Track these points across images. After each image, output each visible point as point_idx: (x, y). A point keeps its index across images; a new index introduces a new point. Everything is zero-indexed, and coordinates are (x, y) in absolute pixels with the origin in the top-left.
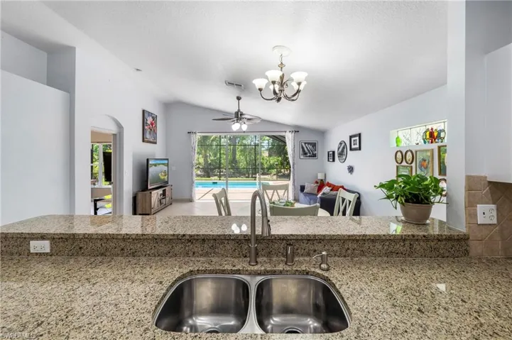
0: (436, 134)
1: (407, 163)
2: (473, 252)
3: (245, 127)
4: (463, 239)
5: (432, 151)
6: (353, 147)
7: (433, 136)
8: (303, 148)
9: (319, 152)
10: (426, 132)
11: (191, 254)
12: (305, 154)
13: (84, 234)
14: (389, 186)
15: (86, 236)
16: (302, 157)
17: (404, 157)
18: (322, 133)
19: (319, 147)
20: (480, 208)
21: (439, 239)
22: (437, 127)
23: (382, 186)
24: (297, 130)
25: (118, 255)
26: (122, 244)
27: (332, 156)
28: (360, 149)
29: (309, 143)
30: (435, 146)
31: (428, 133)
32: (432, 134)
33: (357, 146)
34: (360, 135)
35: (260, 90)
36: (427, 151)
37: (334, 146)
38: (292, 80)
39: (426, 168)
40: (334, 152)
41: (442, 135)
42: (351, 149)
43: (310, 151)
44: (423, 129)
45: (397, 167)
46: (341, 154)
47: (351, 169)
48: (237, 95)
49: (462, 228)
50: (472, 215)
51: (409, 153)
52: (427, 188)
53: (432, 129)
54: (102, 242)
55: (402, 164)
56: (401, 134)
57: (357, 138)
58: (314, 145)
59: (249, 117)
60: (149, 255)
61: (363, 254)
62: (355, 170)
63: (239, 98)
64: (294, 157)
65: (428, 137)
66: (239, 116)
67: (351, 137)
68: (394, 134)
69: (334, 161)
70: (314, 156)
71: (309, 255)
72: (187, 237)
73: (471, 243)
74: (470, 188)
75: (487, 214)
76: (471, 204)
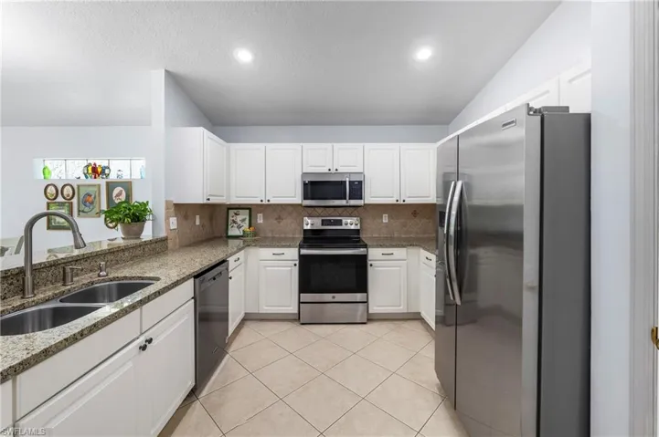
0: (99, 170)
1: (64, 198)
2: (170, 247)
4: (165, 240)
5: (99, 186)
7: (96, 171)
10: (87, 166)
17: (59, 192)
20: (171, 220)
22: (100, 163)
30: (101, 181)
31: (90, 168)
32: (94, 170)
36: (94, 186)
39: (92, 203)
41: (107, 171)
44: (83, 163)
45: (48, 204)
49: (163, 234)
50: (168, 224)
51: (68, 188)
53: (95, 164)
55: (57, 200)
56: (48, 163)
65: (90, 171)
68: (38, 164)
73: (170, 242)
74: (167, 208)
75: (173, 222)
76: (167, 218)
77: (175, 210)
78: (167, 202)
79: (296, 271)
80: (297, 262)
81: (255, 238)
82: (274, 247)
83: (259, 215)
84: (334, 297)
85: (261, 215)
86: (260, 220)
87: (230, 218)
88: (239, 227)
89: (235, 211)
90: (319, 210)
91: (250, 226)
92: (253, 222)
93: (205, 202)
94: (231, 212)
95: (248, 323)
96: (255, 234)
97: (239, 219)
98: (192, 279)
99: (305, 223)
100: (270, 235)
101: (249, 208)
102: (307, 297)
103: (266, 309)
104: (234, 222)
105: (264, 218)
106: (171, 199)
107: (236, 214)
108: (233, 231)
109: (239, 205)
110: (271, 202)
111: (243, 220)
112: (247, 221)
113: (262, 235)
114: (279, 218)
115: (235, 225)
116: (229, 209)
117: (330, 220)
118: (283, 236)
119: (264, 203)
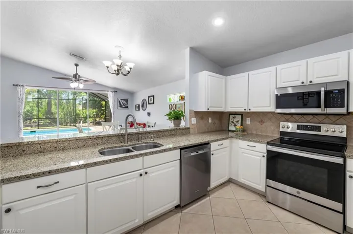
2: (191, 132)
3: (81, 86)
4: (189, 128)
5: (182, 104)
6: (150, 102)
7: (182, 98)
8: (119, 102)
9: (130, 105)
11: (96, 145)
12: (121, 106)
13: (28, 142)
14: (169, 115)
15: (30, 143)
16: (119, 108)
17: (172, 107)
18: (132, 94)
19: (129, 102)
20: (193, 119)
21: (183, 129)
22: (183, 94)
23: (167, 115)
24: (116, 91)
25: (52, 151)
26: (55, 145)
27: (138, 108)
28: (153, 103)
29: (123, 100)
30: (183, 102)
33: (152, 102)
34: (153, 96)
35: (108, 67)
36: (180, 104)
37: (139, 102)
38: (127, 65)
40: (139, 105)
41: (185, 98)
42: (149, 104)
43: (124, 104)
44: (179, 95)
46: (143, 106)
47: (149, 114)
48: (76, 63)
49: (188, 126)
50: (191, 121)
51: (174, 105)
52: (180, 114)
54: (40, 145)
55: (172, 110)
56: (171, 97)
57: (152, 98)
58: (127, 101)
59: (85, 79)
60: (73, 148)
61: (163, 136)
62: (151, 114)
63: (77, 65)
64: (114, 108)
66: (76, 77)
67: (149, 97)
68: (168, 97)
69: (139, 110)
70: (127, 107)
71: (146, 139)
72: (95, 137)
73: (191, 130)
74: (190, 114)
75: (194, 121)
76: (190, 118)
77: (195, 115)
78: (190, 110)
79: (264, 160)
80: (265, 155)
81: (244, 133)
82: (248, 141)
83: (247, 119)
84: (298, 193)
85: (249, 119)
86: (248, 121)
87: (231, 120)
88: (235, 125)
89: (233, 116)
90: (296, 117)
91: (242, 125)
92: (243, 122)
93: (206, 110)
94: (231, 117)
95: (231, 184)
96: (244, 131)
97: (235, 120)
98: (179, 150)
99: (281, 126)
100: (255, 132)
101: (241, 114)
102: (272, 183)
103: (242, 180)
104: (233, 122)
105: (250, 121)
106: (193, 109)
107: (234, 118)
108: (232, 128)
109: (236, 112)
110: (251, 111)
111: (238, 121)
112: (240, 122)
113: (250, 132)
114: (262, 122)
115: (233, 124)
116: (230, 114)
117: (307, 126)
118: (264, 134)
119: (247, 111)
